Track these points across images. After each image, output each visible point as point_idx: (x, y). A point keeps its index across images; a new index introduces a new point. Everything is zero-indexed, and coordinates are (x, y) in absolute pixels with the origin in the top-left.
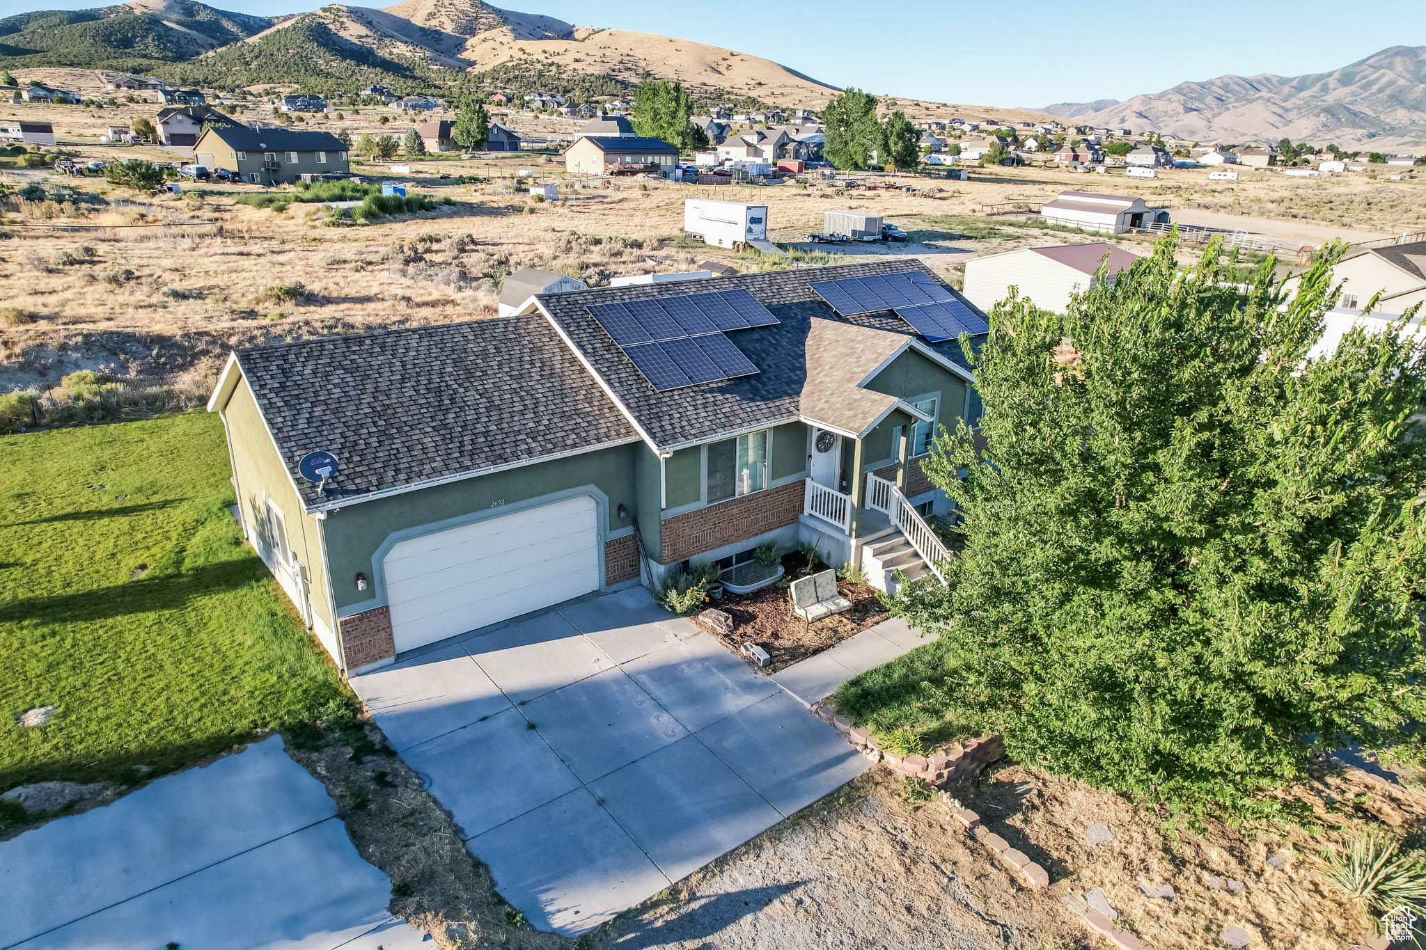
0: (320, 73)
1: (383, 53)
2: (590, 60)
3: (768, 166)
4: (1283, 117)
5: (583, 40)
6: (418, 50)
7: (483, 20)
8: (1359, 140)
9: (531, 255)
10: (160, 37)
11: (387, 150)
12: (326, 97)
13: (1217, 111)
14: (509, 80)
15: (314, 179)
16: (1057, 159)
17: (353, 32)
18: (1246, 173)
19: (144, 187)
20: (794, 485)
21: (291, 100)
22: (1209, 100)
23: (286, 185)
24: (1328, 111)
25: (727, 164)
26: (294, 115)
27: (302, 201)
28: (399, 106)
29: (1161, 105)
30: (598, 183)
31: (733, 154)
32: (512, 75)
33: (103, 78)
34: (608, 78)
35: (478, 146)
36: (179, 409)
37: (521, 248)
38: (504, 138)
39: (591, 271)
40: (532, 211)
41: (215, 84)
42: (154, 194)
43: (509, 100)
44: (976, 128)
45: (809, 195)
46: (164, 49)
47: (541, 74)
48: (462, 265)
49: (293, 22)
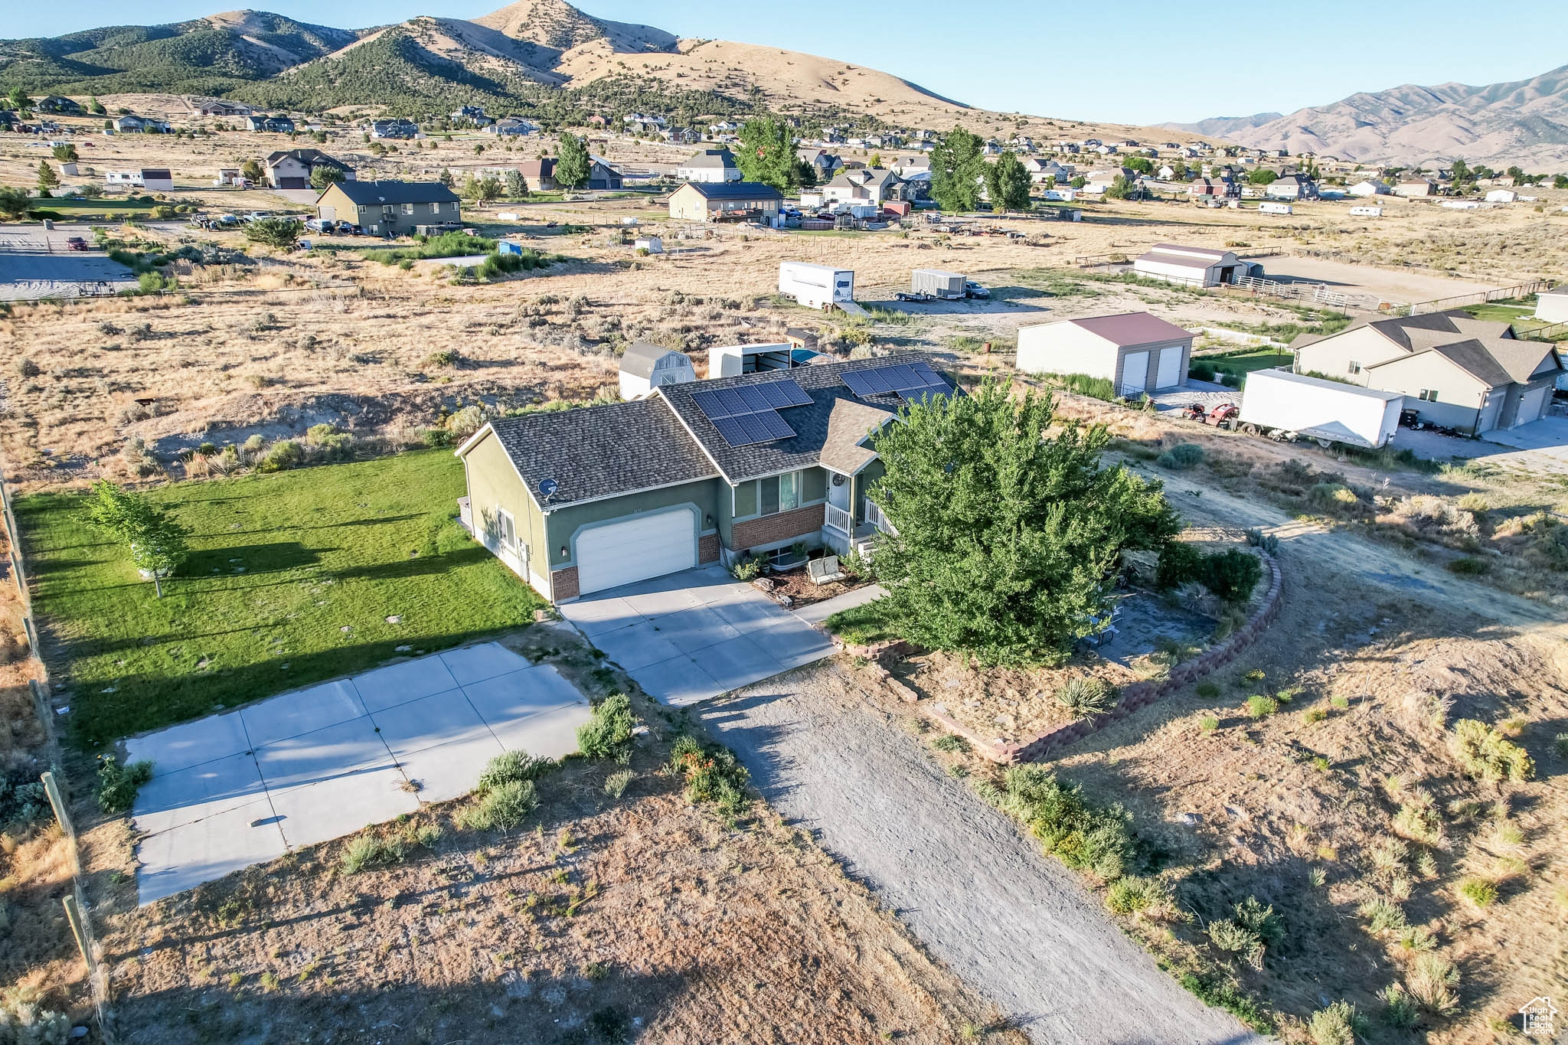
0: (406, 91)
1: (474, 68)
2: (694, 75)
3: (874, 208)
4: (1470, 131)
5: (688, 53)
6: (510, 64)
7: (581, 31)
8: (1559, 157)
9: (640, 317)
10: (240, 53)
11: (492, 193)
12: (416, 121)
13: (1393, 125)
14: (608, 97)
15: (428, 231)
16: (1190, 192)
17: (442, 46)
18: (1396, 206)
19: (280, 244)
20: (817, 506)
21: (381, 125)
22: (1385, 113)
23: (404, 238)
24: (1522, 124)
25: (832, 206)
26: (388, 143)
27: (425, 257)
28: (493, 130)
29: (1329, 119)
30: (701, 233)
31: (840, 194)
32: (610, 92)
33: (189, 103)
34: (713, 95)
35: (580, 184)
36: (392, 453)
37: (630, 309)
38: (605, 176)
39: (692, 335)
40: (639, 267)
41: (299, 106)
42: (290, 251)
43: (608, 122)
44: (1113, 150)
45: (907, 246)
46: (245, 66)
47: (641, 91)
48: (580, 327)
49: (378, 35)
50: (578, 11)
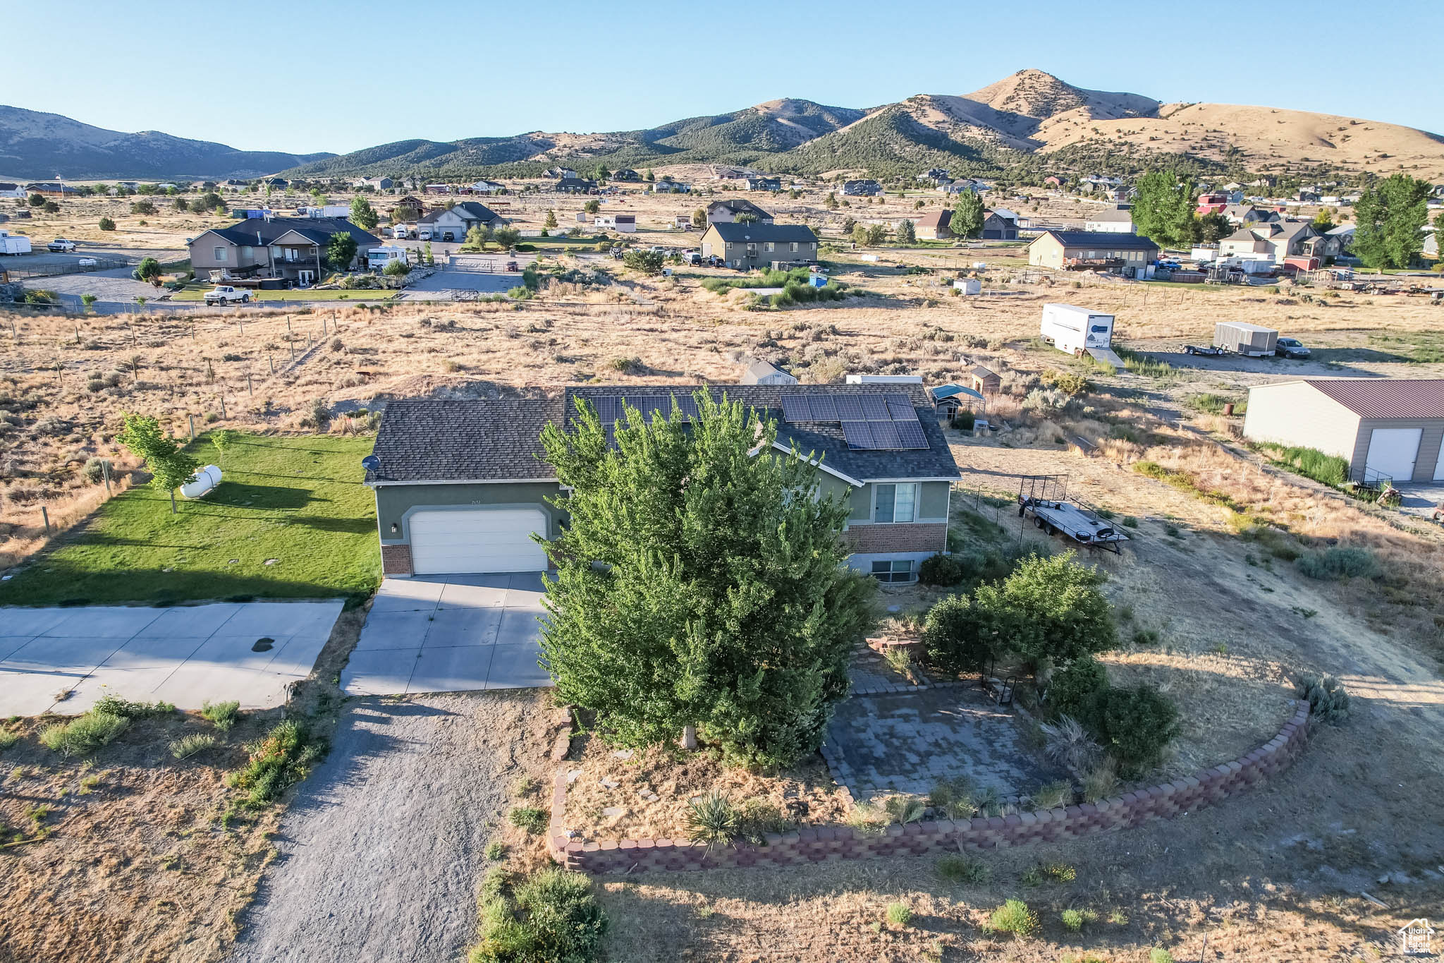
1: (956, 137)
2: (1168, 138)
3: (1272, 263)
5: (1167, 118)
6: (990, 133)
7: (1062, 101)
12: (884, 182)
14: (1074, 161)
17: (932, 119)
19: (647, 271)
21: (850, 185)
25: (1222, 261)
26: (845, 199)
28: (945, 189)
30: (1036, 278)
32: (1078, 156)
33: (714, 170)
34: (1185, 157)
35: (973, 234)
38: (1001, 226)
40: (932, 305)
42: (651, 276)
43: (1062, 182)
45: (1264, 301)
46: (773, 141)
47: (1110, 154)
49: (880, 112)
50: (1062, 83)
